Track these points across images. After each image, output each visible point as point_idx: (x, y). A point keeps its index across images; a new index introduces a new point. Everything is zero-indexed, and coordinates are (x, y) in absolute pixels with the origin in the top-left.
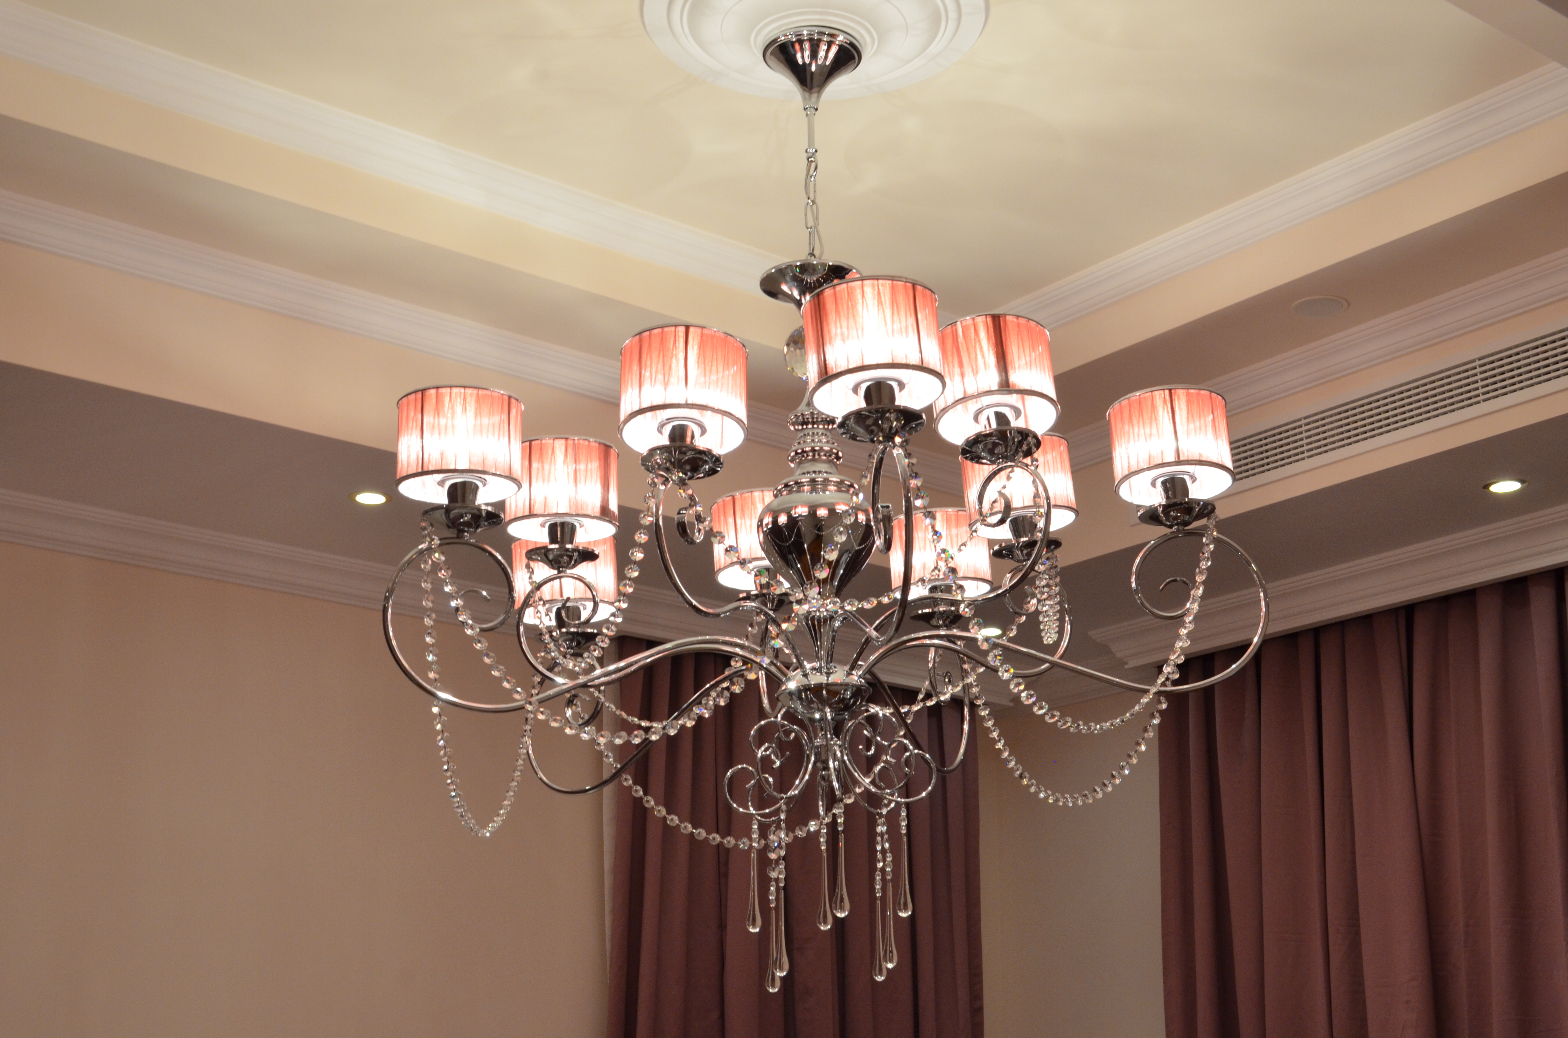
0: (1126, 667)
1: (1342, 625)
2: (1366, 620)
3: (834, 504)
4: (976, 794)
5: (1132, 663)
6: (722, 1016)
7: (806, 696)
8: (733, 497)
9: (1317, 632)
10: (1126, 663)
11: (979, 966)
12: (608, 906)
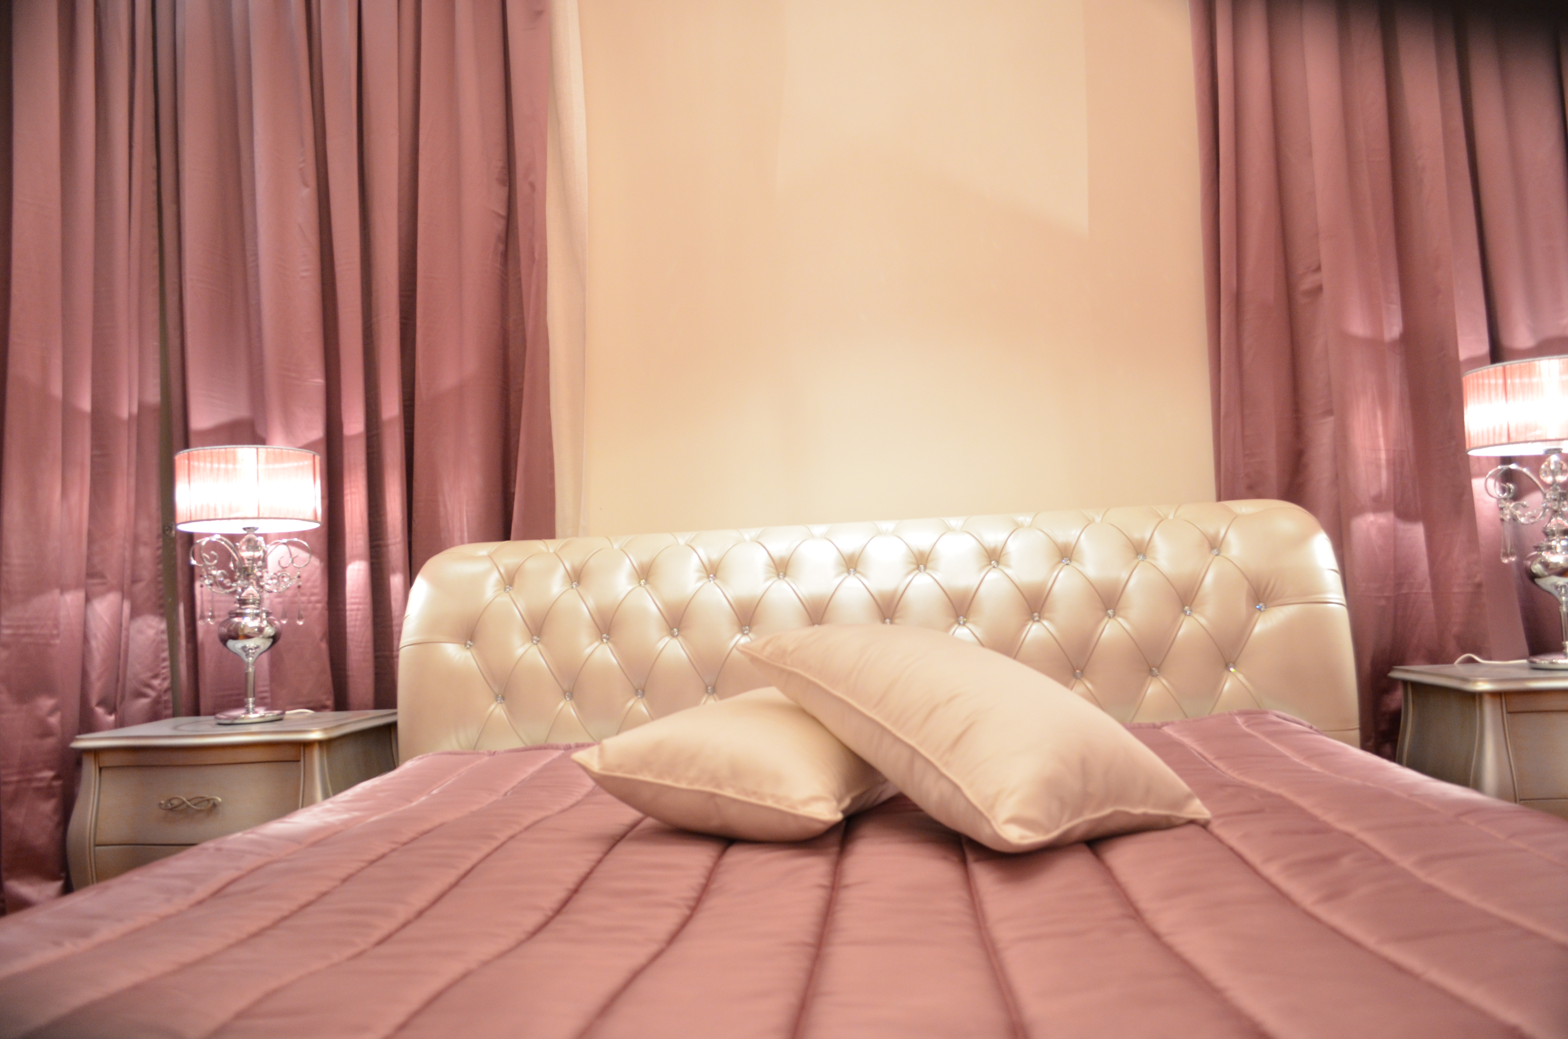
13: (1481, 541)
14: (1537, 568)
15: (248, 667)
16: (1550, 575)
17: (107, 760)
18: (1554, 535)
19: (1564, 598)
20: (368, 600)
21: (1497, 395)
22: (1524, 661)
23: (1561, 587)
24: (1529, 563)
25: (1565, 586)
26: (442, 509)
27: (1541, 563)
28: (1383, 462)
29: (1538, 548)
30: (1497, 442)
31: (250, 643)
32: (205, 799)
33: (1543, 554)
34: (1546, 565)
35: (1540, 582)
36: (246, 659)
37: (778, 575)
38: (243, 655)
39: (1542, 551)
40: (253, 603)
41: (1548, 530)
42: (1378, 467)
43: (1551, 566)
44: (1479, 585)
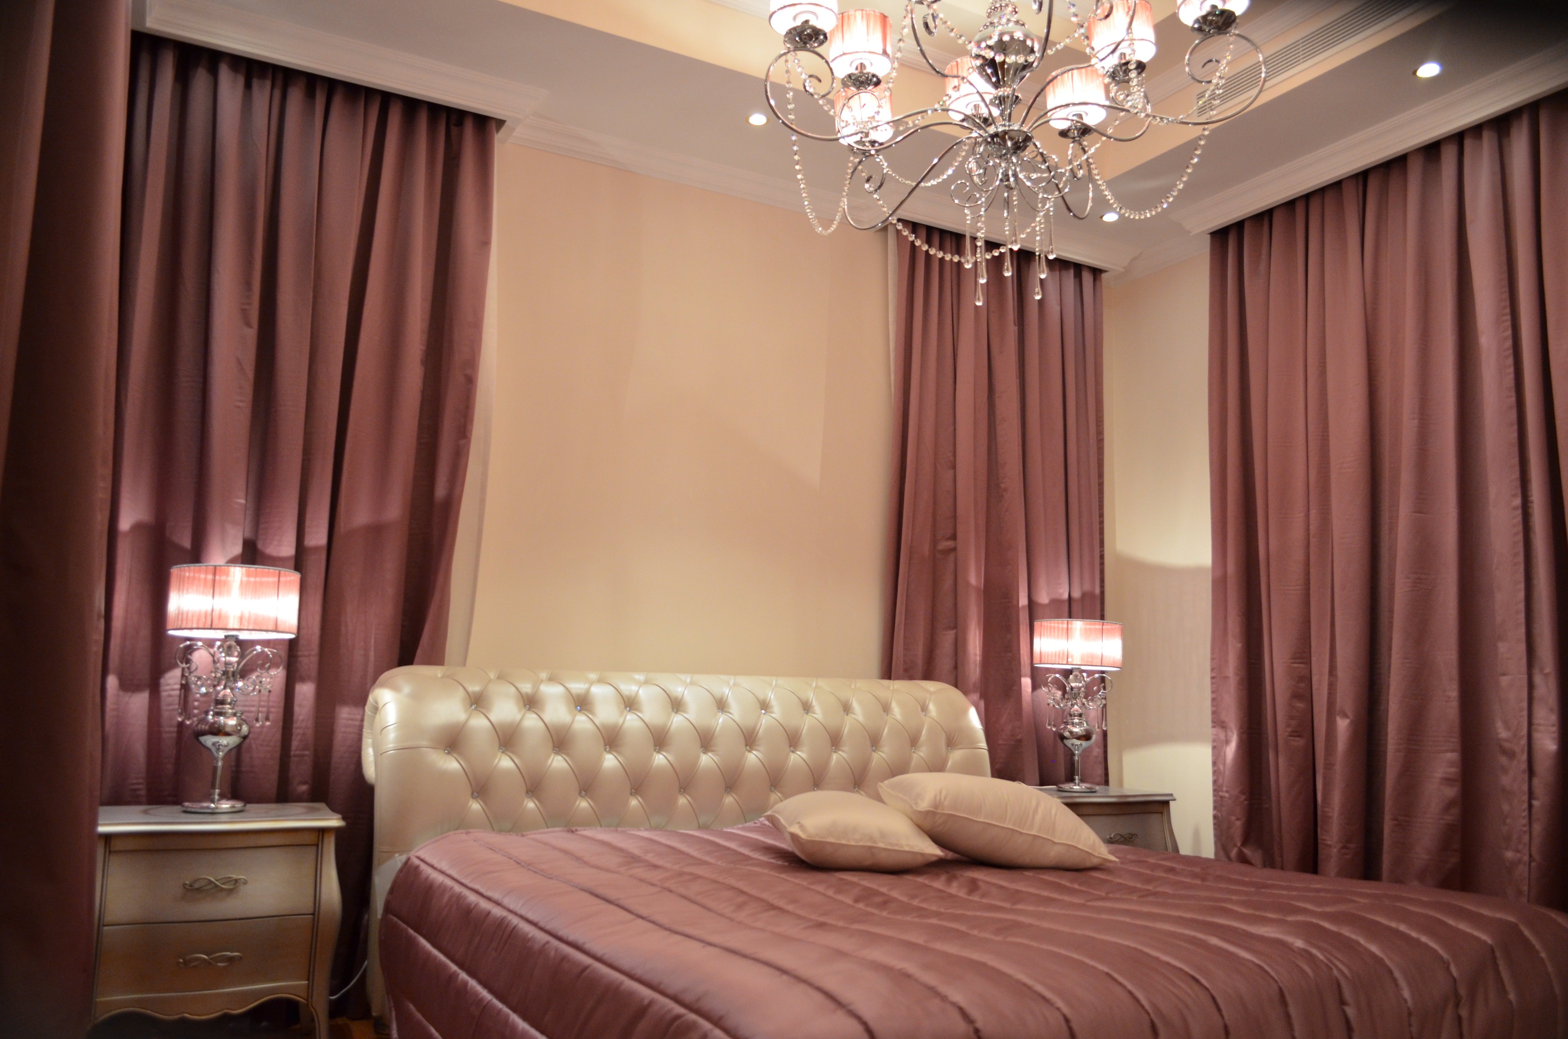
0: (1191, 234)
1: (1322, 191)
2: (1337, 185)
3: (1013, 32)
4: (1102, 322)
5: (1194, 233)
6: (955, 430)
7: (997, 140)
8: (957, 62)
9: (1307, 197)
10: (1191, 232)
11: (1102, 417)
12: (892, 368)
13: (1024, 715)
14: (1067, 734)
15: (217, 761)
16: (1073, 738)
17: (117, 845)
18: (1075, 716)
19: (1076, 752)
20: (282, 704)
21: (1062, 635)
22: (1055, 787)
23: (1076, 745)
24: (1062, 731)
25: (1077, 745)
26: (343, 629)
27: (1069, 732)
28: (978, 662)
29: (1066, 723)
30: (1060, 663)
31: (224, 741)
32: (231, 879)
33: (1068, 726)
34: (1071, 732)
35: (1066, 741)
36: (215, 754)
37: (673, 709)
38: (213, 749)
39: (1067, 725)
40: (230, 704)
41: (1072, 713)
42: (976, 665)
43: (1074, 734)
44: (1020, 741)
